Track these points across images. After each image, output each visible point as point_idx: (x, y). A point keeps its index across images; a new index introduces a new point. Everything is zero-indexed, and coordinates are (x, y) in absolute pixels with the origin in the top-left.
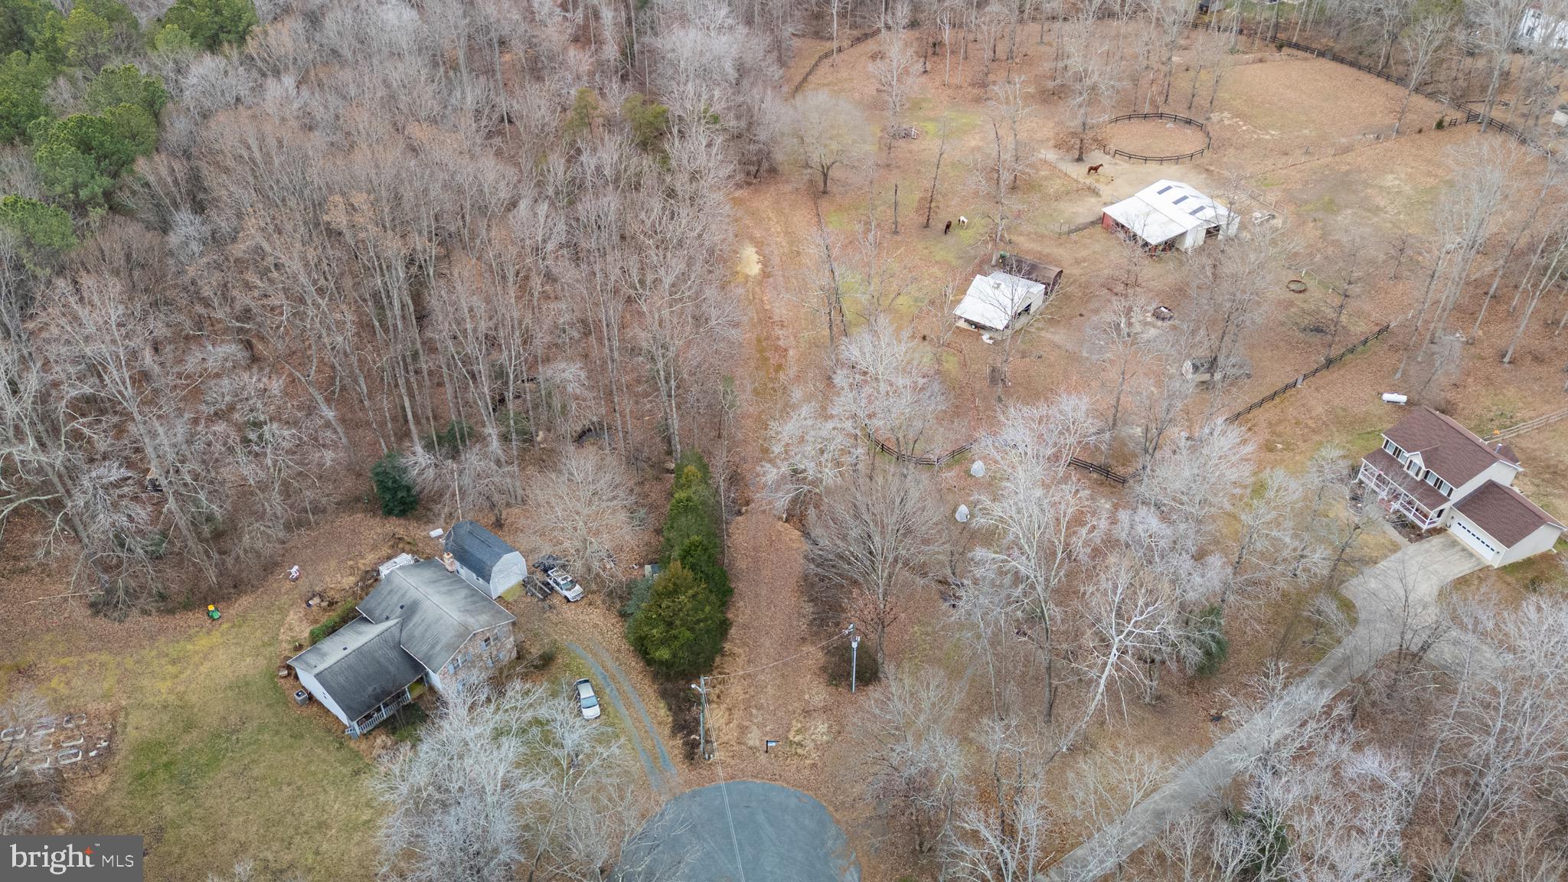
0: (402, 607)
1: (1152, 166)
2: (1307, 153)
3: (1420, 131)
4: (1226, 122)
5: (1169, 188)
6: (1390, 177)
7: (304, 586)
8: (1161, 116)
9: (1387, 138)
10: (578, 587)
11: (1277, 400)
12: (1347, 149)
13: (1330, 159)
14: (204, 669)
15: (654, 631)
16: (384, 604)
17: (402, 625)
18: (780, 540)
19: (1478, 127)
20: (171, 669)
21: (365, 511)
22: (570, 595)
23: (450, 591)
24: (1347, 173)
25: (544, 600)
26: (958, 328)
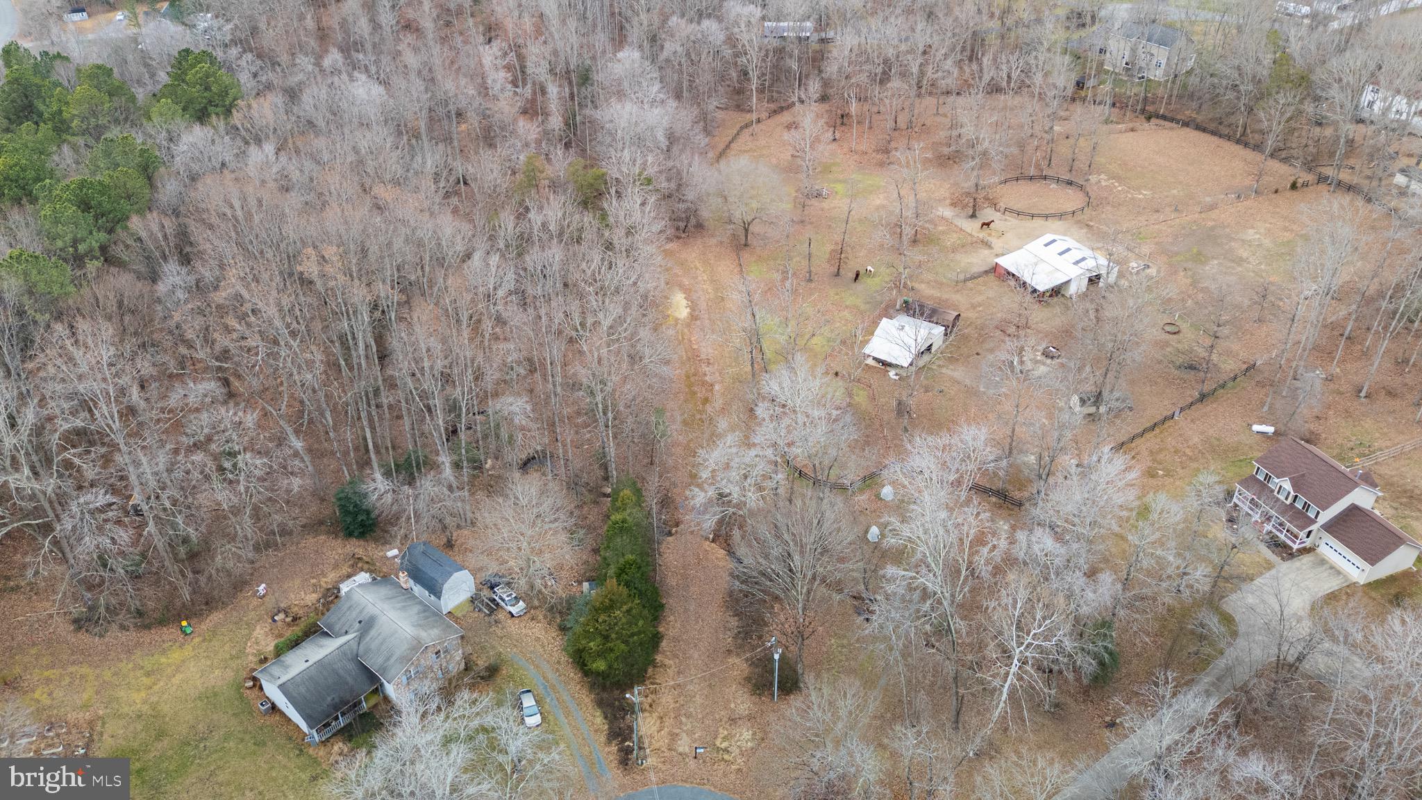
0: (360, 622)
1: (1038, 222)
2: (1176, 210)
3: (1276, 192)
4: (1104, 184)
5: (1054, 241)
6: (1251, 231)
7: (270, 602)
8: (1045, 178)
9: (1247, 198)
10: (521, 603)
11: (1157, 430)
12: (1212, 207)
13: (1197, 216)
14: (176, 680)
15: (592, 644)
16: (343, 619)
17: (360, 638)
18: (707, 559)
19: (1327, 188)
20: (146, 681)
21: (328, 533)
22: (514, 610)
23: (404, 607)
24: (1213, 228)
25: (490, 615)
26: (867, 365)
